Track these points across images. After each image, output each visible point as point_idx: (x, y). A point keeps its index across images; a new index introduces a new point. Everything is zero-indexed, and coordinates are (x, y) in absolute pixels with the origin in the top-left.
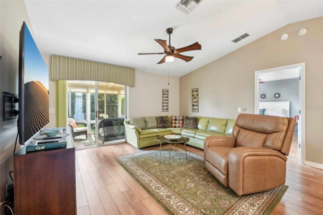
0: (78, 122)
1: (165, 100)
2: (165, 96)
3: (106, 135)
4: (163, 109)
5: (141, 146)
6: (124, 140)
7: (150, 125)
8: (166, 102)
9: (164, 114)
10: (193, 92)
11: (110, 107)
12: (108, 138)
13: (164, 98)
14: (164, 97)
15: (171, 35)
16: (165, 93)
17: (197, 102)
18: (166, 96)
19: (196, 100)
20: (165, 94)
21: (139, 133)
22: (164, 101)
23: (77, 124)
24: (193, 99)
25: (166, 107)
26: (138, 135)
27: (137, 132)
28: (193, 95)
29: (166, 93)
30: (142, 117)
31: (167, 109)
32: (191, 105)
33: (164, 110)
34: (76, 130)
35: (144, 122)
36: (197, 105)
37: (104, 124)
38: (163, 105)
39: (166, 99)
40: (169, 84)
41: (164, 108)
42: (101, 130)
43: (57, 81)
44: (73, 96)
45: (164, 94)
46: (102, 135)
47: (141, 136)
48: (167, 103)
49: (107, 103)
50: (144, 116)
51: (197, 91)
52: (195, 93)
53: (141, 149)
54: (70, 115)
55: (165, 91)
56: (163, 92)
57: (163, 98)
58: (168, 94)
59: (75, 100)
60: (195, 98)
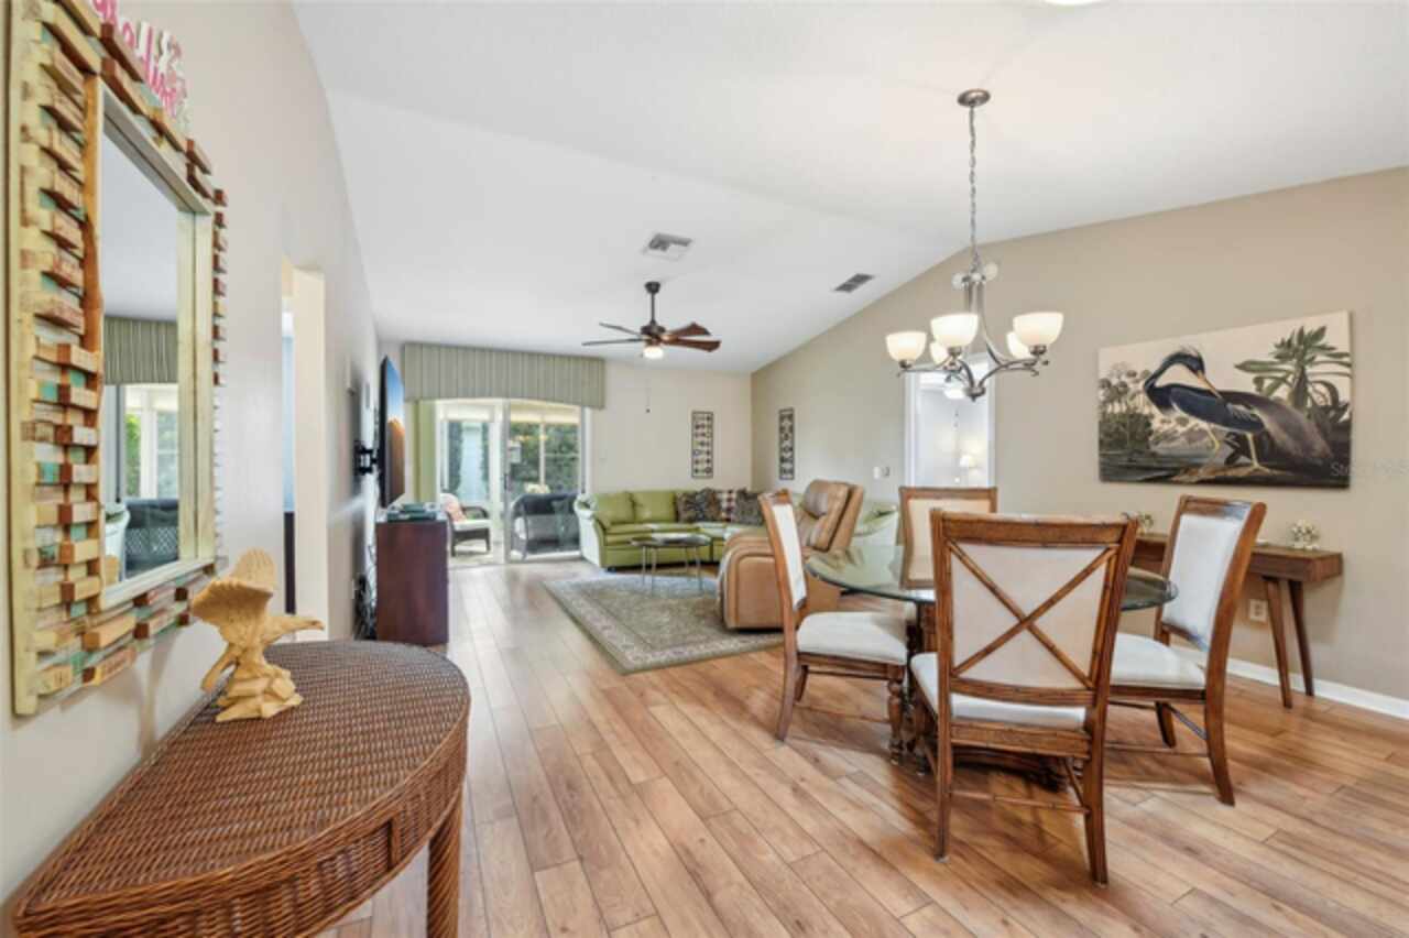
0: (466, 504)
1: (702, 444)
2: (700, 431)
3: (532, 535)
4: (697, 471)
5: (610, 563)
6: (576, 553)
7: (646, 514)
8: (705, 448)
9: (698, 485)
10: (782, 418)
11: (562, 463)
12: (538, 544)
13: (700, 439)
14: (697, 435)
15: (657, 296)
16: (700, 423)
17: (791, 449)
18: (705, 430)
19: (787, 443)
20: (703, 426)
21: (604, 529)
22: (700, 448)
23: (464, 510)
24: (781, 441)
25: (705, 466)
26: (602, 536)
27: (599, 527)
28: (782, 429)
29: (706, 422)
30: (626, 493)
31: (709, 471)
32: (777, 461)
33: (699, 474)
34: (462, 526)
35: (629, 503)
36: (792, 460)
37: (526, 507)
38: (695, 458)
39: (705, 440)
40: (648, 411)
41: (700, 467)
42: (519, 524)
43: (417, 402)
44: (455, 430)
45: (697, 427)
46: (523, 536)
47: (610, 539)
48: (708, 453)
49: (547, 451)
50: (631, 489)
51: (791, 417)
52: (787, 423)
53: (611, 569)
54: (446, 486)
55: (703, 419)
56: (694, 418)
57: (695, 439)
58: (710, 427)
59: (461, 441)
60: (787, 437)
